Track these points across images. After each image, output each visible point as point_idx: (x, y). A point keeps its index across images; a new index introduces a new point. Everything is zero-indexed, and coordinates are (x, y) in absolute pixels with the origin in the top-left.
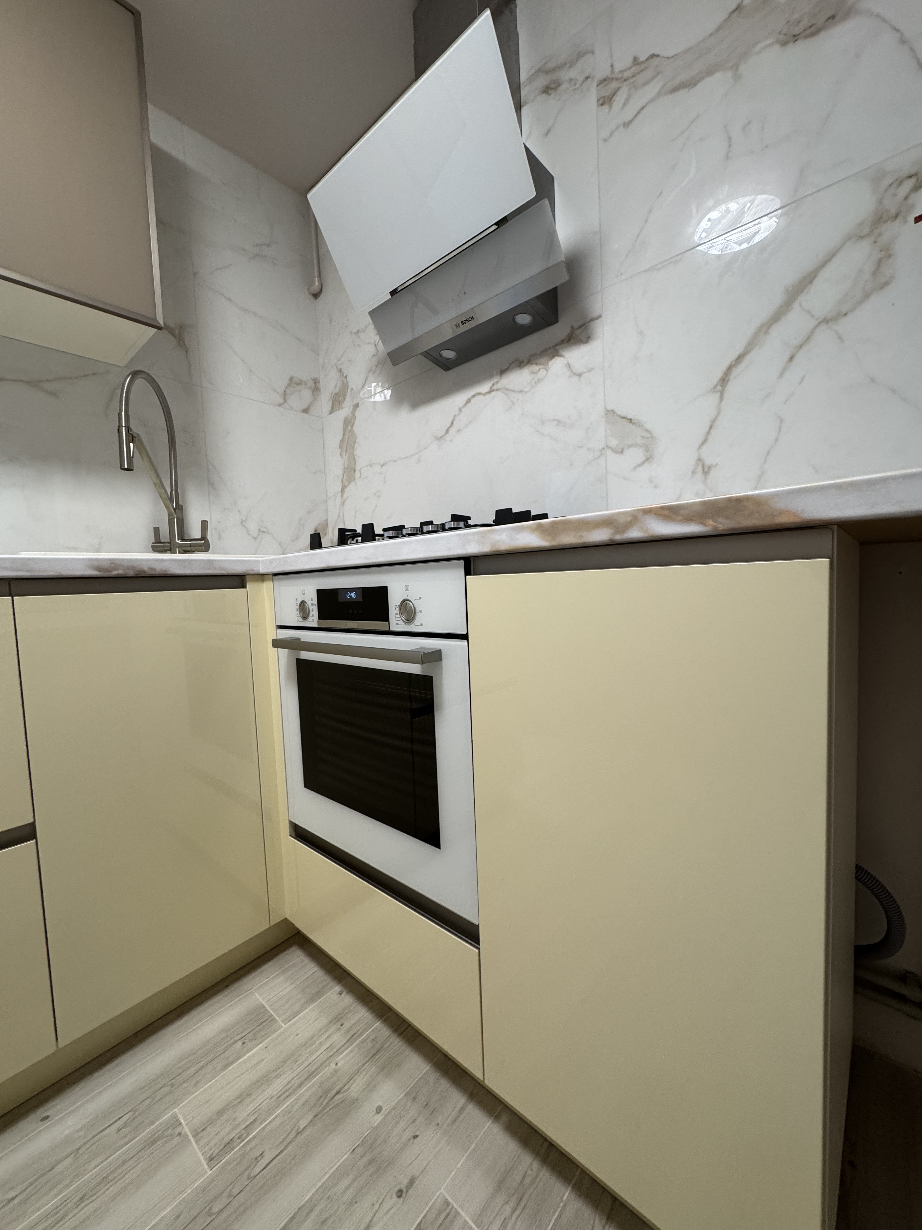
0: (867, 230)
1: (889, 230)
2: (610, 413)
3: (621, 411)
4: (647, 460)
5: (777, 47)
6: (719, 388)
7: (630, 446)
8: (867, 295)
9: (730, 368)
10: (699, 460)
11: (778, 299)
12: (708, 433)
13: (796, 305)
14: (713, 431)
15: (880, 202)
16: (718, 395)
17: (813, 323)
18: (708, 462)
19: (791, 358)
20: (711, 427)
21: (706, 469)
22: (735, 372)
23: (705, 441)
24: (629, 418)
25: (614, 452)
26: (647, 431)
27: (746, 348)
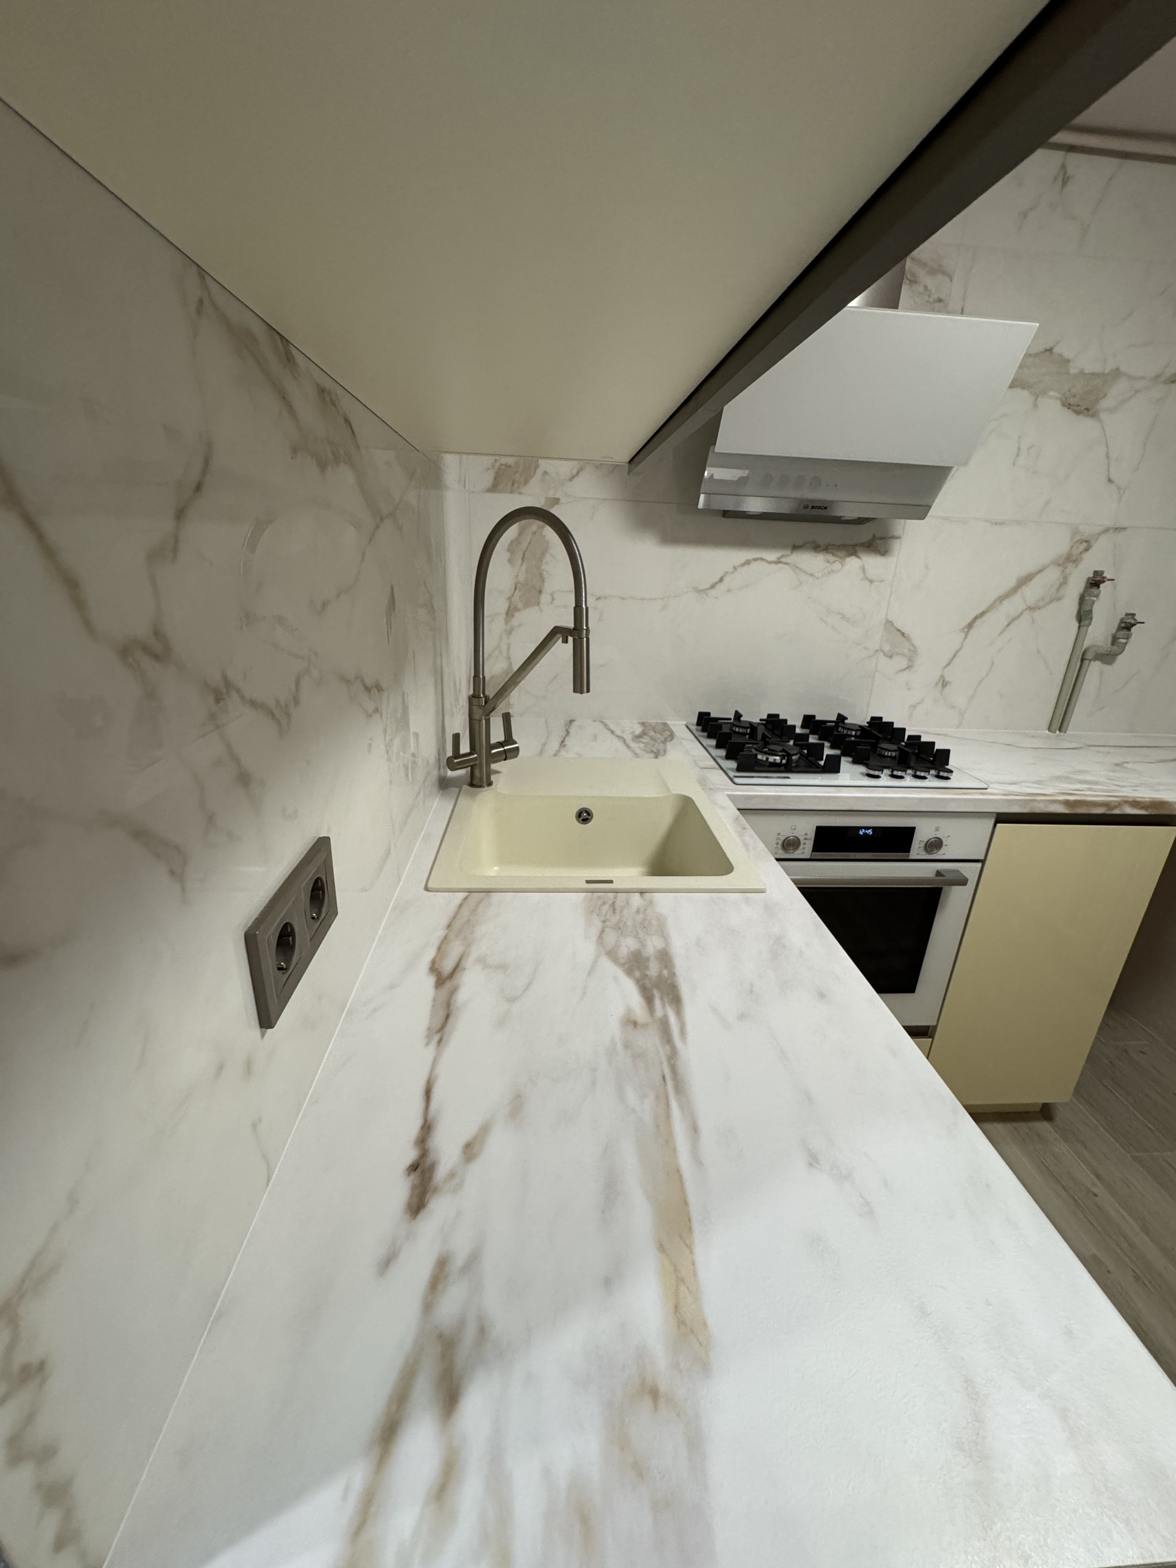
0: (1061, 562)
1: (1070, 566)
2: (889, 623)
3: (899, 624)
4: (909, 667)
5: (1059, 402)
6: (966, 629)
7: (898, 654)
8: (1051, 601)
9: (976, 618)
10: (942, 676)
11: (1012, 583)
12: (952, 659)
13: (1020, 592)
14: (955, 659)
15: (1072, 547)
16: (963, 635)
17: (1025, 607)
18: (947, 679)
19: (1008, 625)
20: (955, 655)
21: (944, 684)
22: (979, 622)
23: (948, 664)
24: (903, 632)
25: (886, 656)
26: (913, 645)
27: (988, 608)
